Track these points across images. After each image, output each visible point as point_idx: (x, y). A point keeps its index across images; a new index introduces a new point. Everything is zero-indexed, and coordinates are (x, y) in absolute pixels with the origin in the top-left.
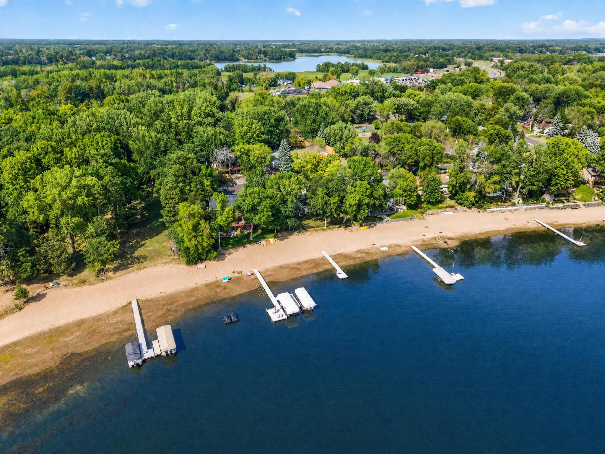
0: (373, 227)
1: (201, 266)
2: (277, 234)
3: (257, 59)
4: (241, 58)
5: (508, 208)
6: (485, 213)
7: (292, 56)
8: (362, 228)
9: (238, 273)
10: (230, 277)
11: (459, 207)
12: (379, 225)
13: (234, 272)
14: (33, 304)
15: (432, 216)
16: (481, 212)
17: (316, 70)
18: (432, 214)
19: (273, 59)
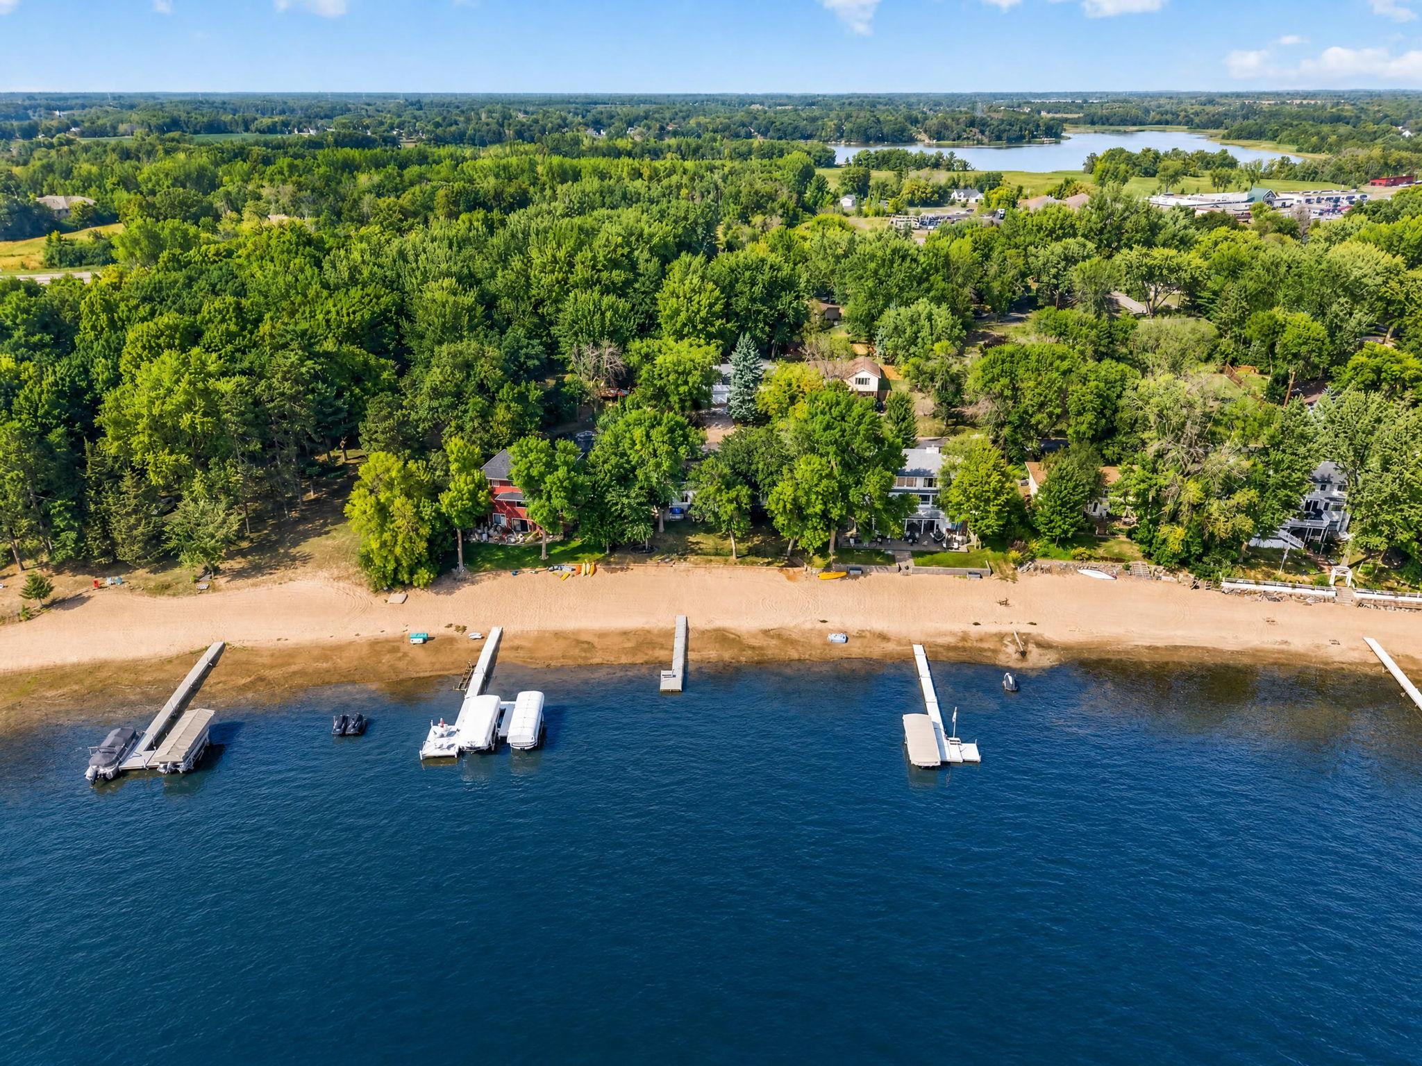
0: (856, 577)
1: (397, 597)
2: (610, 555)
3: (959, 138)
4: (923, 136)
5: (1298, 591)
6: (1213, 593)
7: (1053, 132)
8: (825, 575)
9: (458, 628)
10: (432, 633)
11: (1141, 566)
12: (878, 575)
13: (450, 626)
14: (56, 613)
15: (1048, 576)
16: (1202, 590)
17: (1082, 168)
18: (1049, 571)
19: (999, 138)
